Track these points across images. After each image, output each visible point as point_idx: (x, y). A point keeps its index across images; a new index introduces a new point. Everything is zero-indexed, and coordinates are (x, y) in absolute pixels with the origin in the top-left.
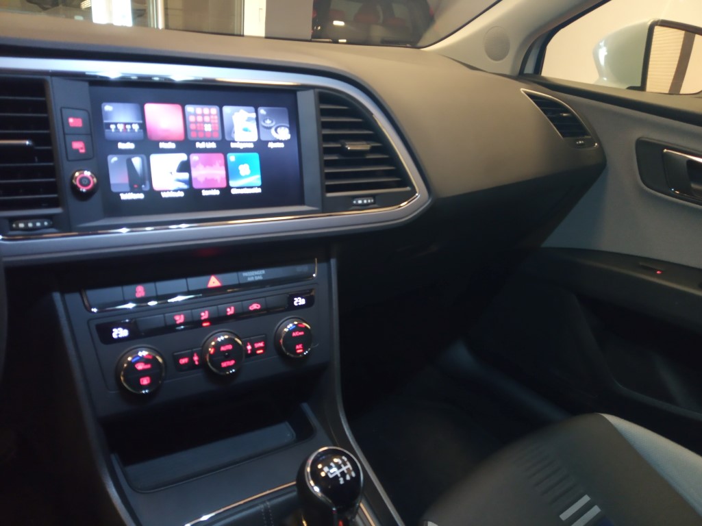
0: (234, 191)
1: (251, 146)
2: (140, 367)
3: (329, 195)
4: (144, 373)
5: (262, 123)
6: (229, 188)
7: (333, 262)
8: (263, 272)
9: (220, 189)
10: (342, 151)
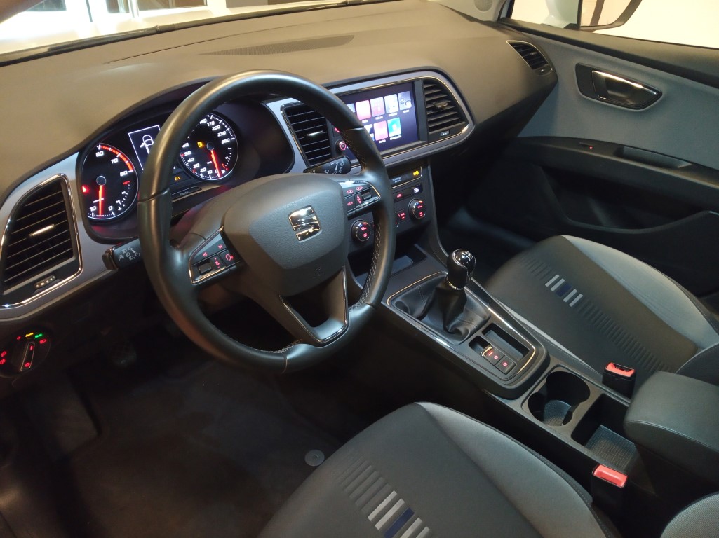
0: (391, 139)
1: (396, 114)
2: (363, 229)
3: (430, 133)
4: (364, 232)
5: (400, 102)
6: (389, 137)
7: (429, 168)
8: (400, 178)
9: (385, 139)
10: (434, 109)
